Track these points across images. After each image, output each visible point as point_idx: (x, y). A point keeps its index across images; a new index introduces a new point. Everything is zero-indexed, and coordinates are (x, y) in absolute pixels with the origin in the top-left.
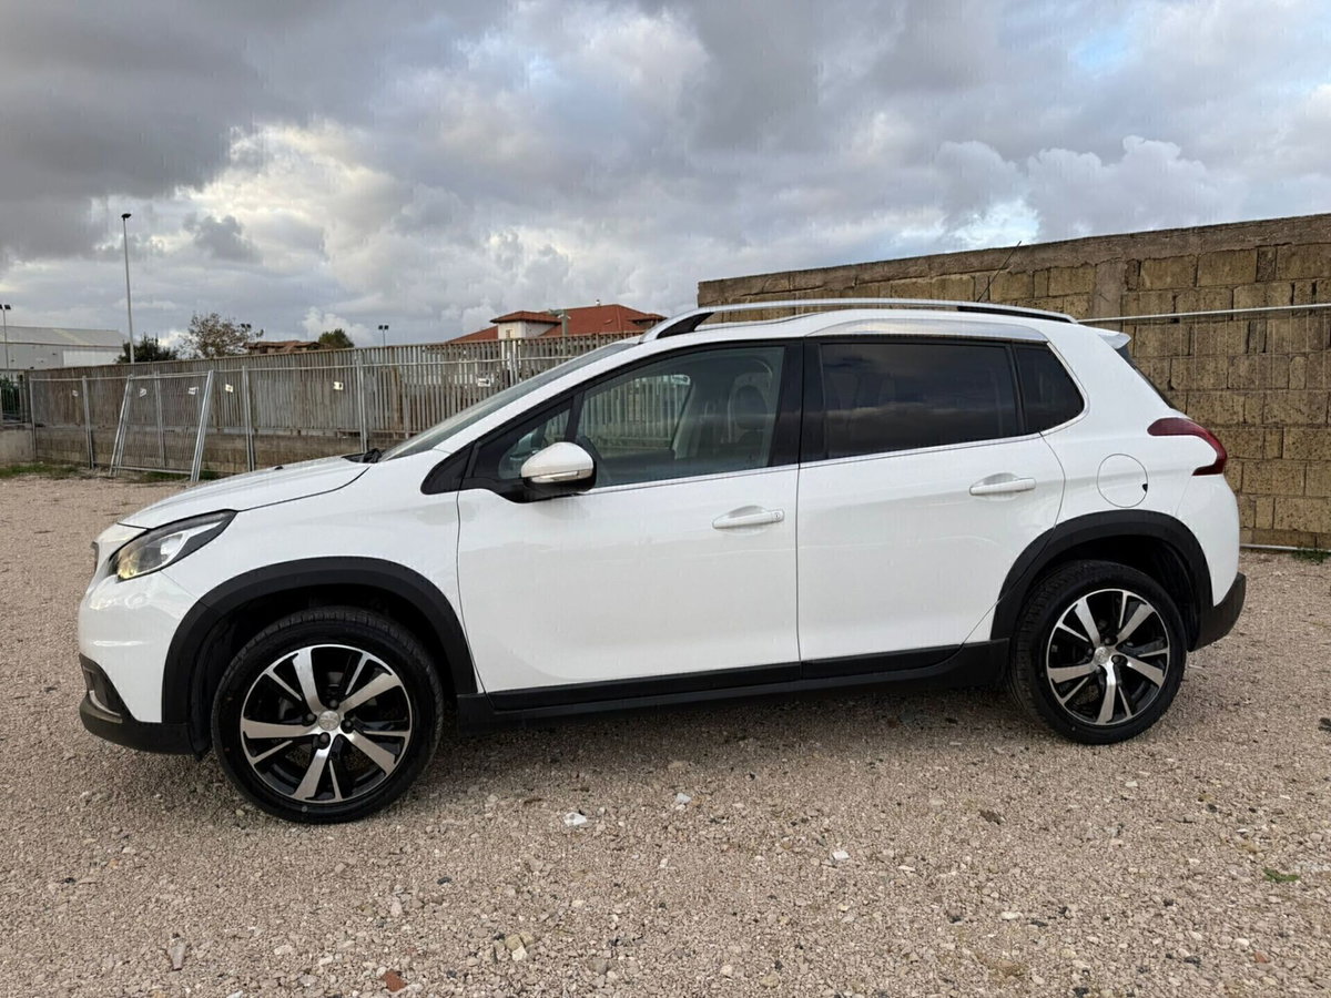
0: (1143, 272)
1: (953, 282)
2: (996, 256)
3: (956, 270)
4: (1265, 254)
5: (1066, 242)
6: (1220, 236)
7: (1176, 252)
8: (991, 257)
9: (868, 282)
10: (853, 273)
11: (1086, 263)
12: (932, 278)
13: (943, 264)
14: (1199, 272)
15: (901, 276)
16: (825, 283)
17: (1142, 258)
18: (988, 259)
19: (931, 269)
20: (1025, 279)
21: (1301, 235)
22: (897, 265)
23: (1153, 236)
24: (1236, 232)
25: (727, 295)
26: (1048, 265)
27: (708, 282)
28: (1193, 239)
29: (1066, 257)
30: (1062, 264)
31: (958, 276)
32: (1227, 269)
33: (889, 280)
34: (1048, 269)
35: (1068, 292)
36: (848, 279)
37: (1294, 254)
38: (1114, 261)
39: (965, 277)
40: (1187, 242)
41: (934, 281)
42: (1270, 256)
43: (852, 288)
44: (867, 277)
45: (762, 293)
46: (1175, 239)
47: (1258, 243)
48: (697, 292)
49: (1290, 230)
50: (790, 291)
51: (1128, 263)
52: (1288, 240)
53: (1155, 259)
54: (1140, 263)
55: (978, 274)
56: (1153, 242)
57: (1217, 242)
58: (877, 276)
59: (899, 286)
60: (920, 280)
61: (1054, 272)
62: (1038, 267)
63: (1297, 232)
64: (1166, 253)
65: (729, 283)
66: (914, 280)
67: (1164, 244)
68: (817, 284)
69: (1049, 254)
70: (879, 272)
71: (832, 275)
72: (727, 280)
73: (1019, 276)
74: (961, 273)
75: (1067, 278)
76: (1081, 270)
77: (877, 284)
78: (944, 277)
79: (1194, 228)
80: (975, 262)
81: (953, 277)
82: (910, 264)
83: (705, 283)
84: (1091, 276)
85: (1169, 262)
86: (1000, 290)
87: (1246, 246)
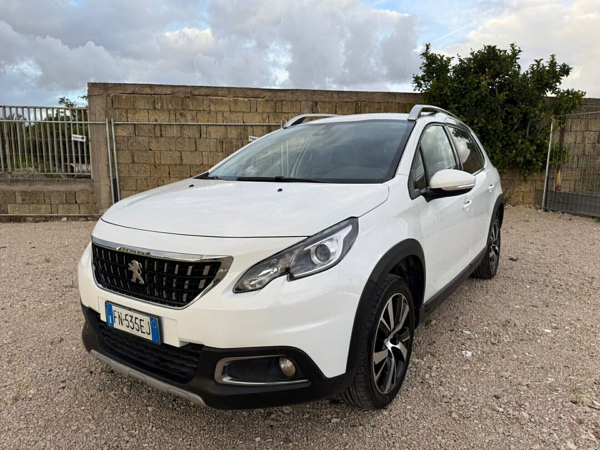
0: (318, 106)
1: (240, 101)
2: (260, 92)
3: (241, 96)
4: (358, 104)
5: (289, 90)
6: (344, 95)
7: (330, 100)
8: (258, 92)
9: (196, 96)
10: (189, 90)
11: (297, 100)
12: (230, 98)
13: (235, 92)
14: (337, 109)
15: (215, 95)
16: (173, 93)
17: (318, 100)
18: (256, 93)
19: (229, 93)
20: (273, 104)
21: (369, 98)
22: (212, 89)
23: (322, 92)
24: (349, 95)
25: (109, 92)
26: (282, 99)
27: (96, 83)
28: (335, 95)
29: (289, 97)
30: (287, 99)
31: (243, 99)
32: (346, 108)
33: (208, 96)
34: (282, 101)
35: (290, 111)
36: (186, 92)
37: (366, 105)
38: (307, 101)
39: (246, 99)
40: (333, 96)
41: (231, 99)
42: (359, 105)
43: (189, 97)
44: (196, 93)
45: (133, 94)
46: (329, 95)
47: (356, 100)
48: (87, 88)
49: (366, 96)
50: (151, 94)
51: (312, 102)
52: (365, 100)
53: (322, 102)
54: (317, 102)
55: (252, 99)
56: (321, 95)
57: (344, 98)
58: (202, 93)
59: (213, 99)
60: (224, 98)
61: (284, 102)
62: (278, 99)
63: (368, 97)
64: (327, 100)
65: (110, 85)
66: (222, 98)
67: (326, 96)
68: (168, 93)
69: (282, 94)
70: (203, 92)
71: (177, 89)
72: (108, 84)
73: (270, 102)
74: (244, 98)
75: (289, 106)
76: (295, 103)
77: (202, 97)
78: (235, 98)
79: (336, 91)
80: (250, 92)
81: (240, 99)
82: (219, 89)
83: (93, 83)
84: (298, 105)
85: (327, 103)
86: (262, 107)
87: (352, 100)
